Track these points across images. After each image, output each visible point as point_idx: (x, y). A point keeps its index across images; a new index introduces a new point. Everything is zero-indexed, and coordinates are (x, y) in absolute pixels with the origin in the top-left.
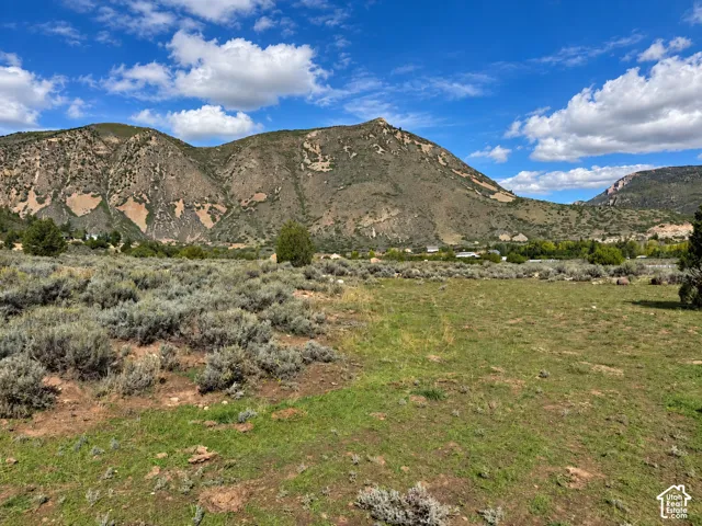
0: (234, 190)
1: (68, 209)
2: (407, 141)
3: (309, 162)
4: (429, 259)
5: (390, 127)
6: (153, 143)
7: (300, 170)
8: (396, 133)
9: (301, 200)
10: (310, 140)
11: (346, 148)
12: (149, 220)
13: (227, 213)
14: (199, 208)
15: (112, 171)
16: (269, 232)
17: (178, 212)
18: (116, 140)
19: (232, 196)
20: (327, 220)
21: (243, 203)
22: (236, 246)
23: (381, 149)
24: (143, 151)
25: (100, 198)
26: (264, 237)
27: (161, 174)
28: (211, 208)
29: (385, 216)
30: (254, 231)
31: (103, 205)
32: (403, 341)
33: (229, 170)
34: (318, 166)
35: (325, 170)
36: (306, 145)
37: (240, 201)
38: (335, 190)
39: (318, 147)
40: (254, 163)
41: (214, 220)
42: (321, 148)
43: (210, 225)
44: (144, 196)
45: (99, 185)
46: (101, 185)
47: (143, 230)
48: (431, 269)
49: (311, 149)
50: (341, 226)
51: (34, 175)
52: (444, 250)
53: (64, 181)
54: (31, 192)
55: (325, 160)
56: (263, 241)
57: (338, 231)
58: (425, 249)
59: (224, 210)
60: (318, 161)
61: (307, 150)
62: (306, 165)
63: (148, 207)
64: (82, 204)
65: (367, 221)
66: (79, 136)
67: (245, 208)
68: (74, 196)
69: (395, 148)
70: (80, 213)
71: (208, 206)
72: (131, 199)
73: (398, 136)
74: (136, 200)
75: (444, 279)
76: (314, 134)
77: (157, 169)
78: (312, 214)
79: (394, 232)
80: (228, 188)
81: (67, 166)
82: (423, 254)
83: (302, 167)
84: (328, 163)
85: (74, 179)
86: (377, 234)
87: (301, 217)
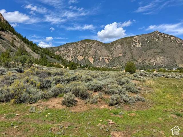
0: (114, 53)
1: (77, 59)
2: (166, 36)
3: (135, 45)
4: (174, 72)
5: (160, 33)
6: (95, 43)
7: (132, 47)
8: (162, 34)
9: (132, 55)
10: (135, 39)
11: (146, 40)
12: (94, 61)
13: (112, 59)
14: (105, 58)
15: (86, 50)
16: (123, 64)
17: (100, 59)
18: (87, 43)
19: (114, 55)
20: (140, 61)
21: (116, 57)
22: (114, 68)
23: (157, 39)
24: (93, 45)
25: (84, 57)
26: (121, 65)
27: (97, 50)
28: (108, 58)
29: (158, 59)
30: (119, 64)
31: (84, 58)
32: (167, 97)
33: (113, 48)
34: (137, 46)
35: (139, 47)
36: (134, 40)
37: (115, 56)
38: (142, 52)
39: (137, 40)
40: (119, 46)
41: (109, 61)
42: (138, 40)
43: (108, 62)
44: (93, 56)
45: (83, 54)
46: (84, 54)
47: (93, 64)
48: (175, 75)
49: (135, 41)
50: (144, 62)
51: (71, 52)
52: (179, 69)
53: (77, 53)
54: (70, 56)
55: (140, 44)
56: (121, 66)
57: (143, 64)
58: (172, 69)
59: (111, 58)
60: (137, 44)
61: (134, 41)
62: (134, 45)
63: (94, 58)
64: (80, 58)
65: (152, 60)
66: (80, 43)
67: (117, 58)
68: (79, 56)
69: (161, 39)
70: (79, 60)
71: (107, 58)
72: (90, 57)
73: (163, 35)
74: (91, 57)
75: (180, 78)
76: (136, 37)
77: (96, 49)
78: (135, 59)
79: (161, 64)
80: (113, 53)
81: (77, 50)
82: (171, 70)
83: (133, 46)
84: (140, 45)
85: (78, 53)
86: (156, 64)
87: (132, 60)
